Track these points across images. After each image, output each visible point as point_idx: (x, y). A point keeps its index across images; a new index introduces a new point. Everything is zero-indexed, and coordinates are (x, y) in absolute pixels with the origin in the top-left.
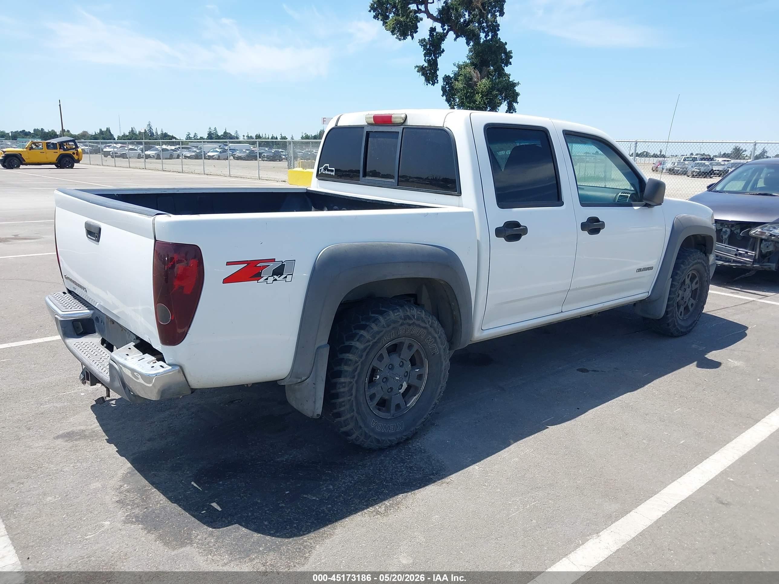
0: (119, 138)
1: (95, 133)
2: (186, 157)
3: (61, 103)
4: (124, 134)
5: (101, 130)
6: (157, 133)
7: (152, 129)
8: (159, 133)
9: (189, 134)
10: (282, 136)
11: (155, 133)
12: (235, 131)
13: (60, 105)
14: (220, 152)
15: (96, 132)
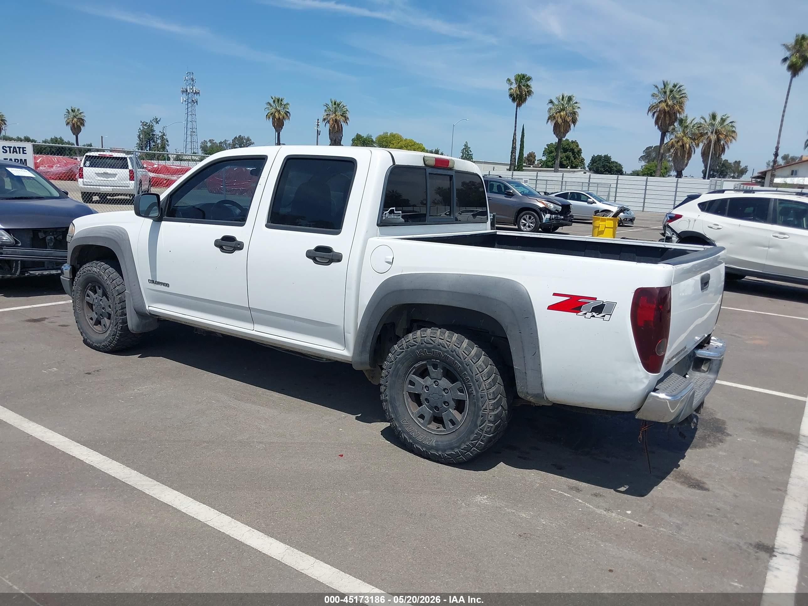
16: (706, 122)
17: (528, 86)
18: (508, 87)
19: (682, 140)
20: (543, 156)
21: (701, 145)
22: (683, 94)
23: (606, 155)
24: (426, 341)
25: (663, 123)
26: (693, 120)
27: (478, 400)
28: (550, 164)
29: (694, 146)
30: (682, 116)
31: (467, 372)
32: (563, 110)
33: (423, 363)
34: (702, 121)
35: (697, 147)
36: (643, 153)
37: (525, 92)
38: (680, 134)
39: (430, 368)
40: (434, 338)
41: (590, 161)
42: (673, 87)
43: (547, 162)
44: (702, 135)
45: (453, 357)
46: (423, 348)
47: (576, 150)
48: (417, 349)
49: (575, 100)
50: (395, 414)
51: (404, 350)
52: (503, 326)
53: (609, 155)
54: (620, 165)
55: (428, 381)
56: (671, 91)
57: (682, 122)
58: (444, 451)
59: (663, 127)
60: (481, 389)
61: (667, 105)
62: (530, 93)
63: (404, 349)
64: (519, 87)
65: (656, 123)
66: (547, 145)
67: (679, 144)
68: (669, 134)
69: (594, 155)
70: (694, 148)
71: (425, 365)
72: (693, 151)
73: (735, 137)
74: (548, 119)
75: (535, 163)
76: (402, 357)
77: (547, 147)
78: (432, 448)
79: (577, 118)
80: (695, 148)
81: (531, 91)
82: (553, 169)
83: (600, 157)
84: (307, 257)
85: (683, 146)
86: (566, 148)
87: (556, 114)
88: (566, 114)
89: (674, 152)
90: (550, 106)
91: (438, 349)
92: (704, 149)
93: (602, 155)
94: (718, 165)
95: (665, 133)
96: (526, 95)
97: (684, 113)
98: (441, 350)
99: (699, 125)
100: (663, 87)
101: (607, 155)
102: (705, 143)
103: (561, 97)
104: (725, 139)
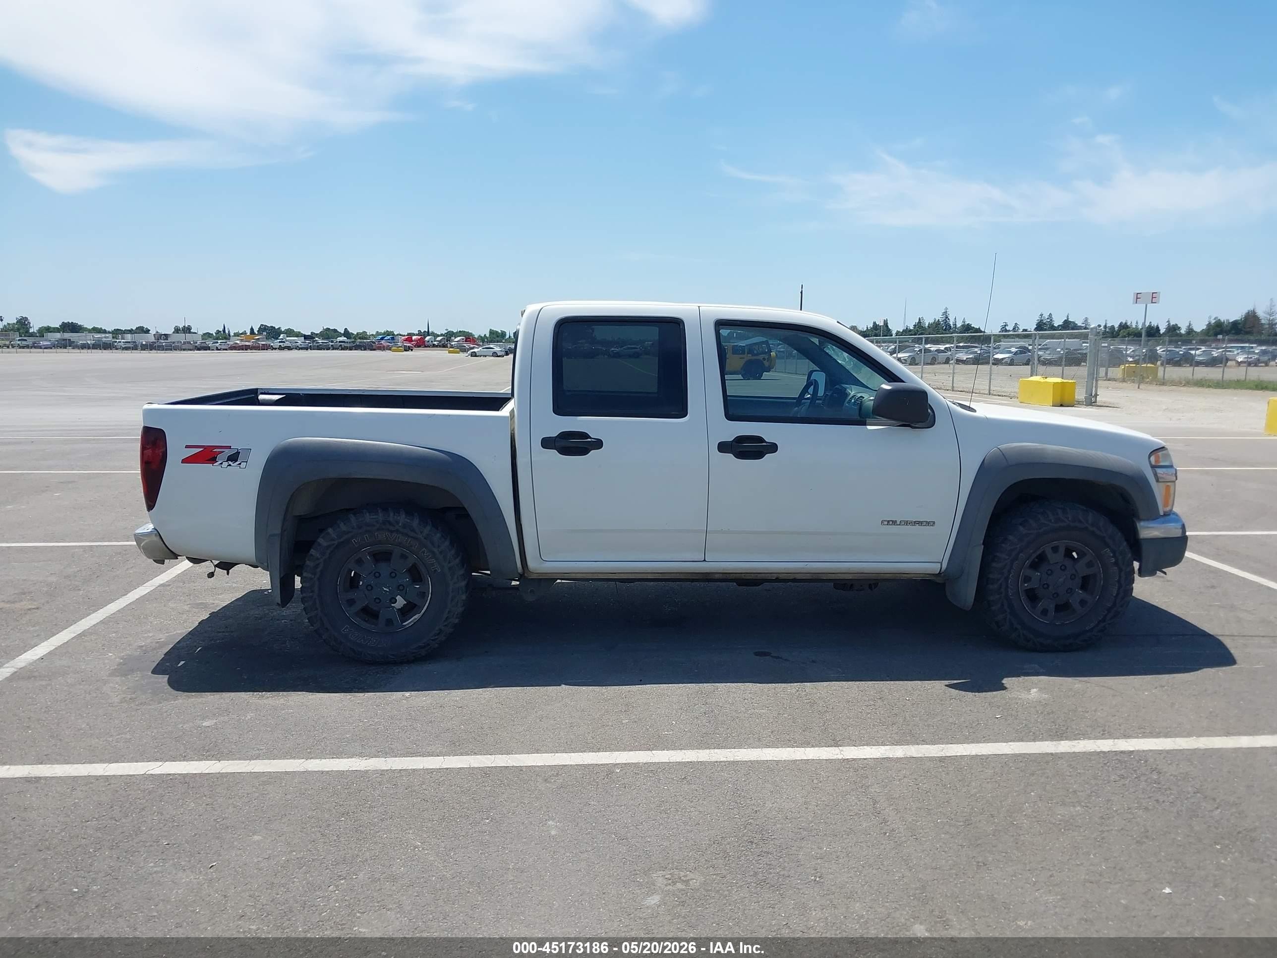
0: (898, 333)
1: (867, 328)
2: (959, 361)
3: (803, 290)
4: (907, 328)
5: (875, 323)
6: (956, 324)
7: (949, 319)
8: (959, 325)
9: (1005, 326)
10: (1169, 324)
11: (952, 326)
12: (1084, 318)
13: (802, 293)
14: (1016, 353)
15: (869, 327)
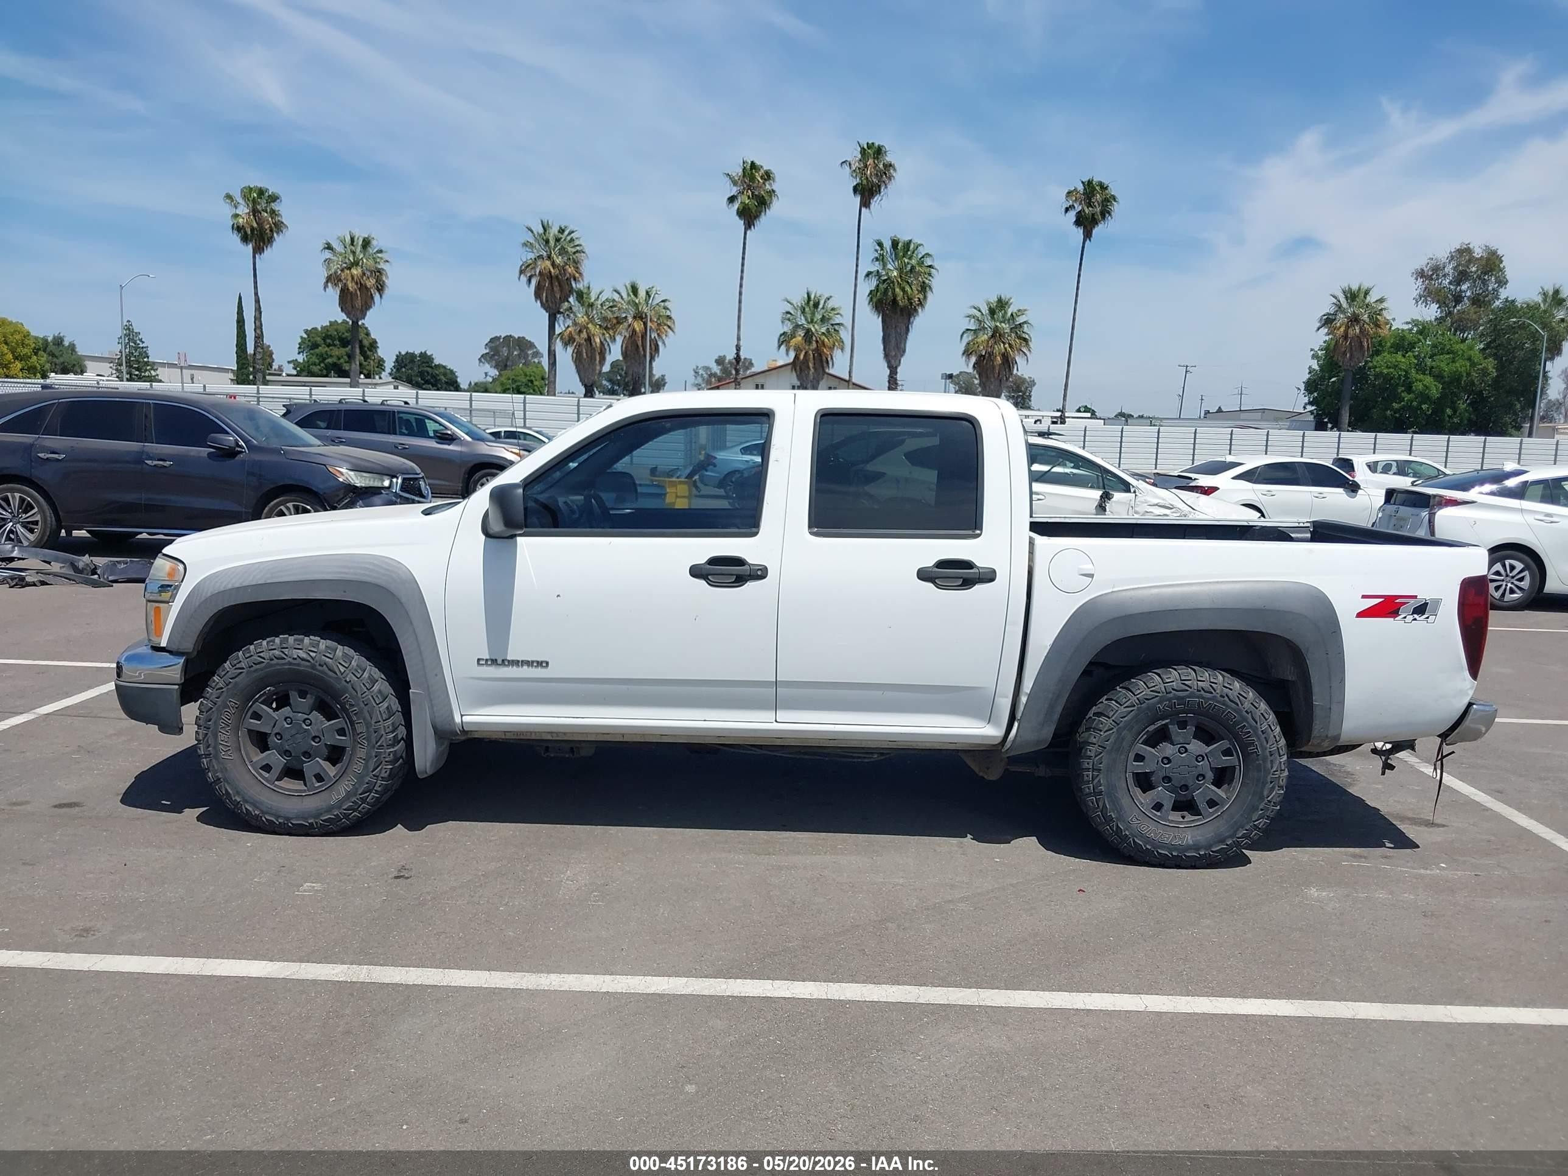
16: (622, 297)
17: (273, 213)
18: (227, 211)
19: (587, 328)
20: (299, 353)
21: (619, 339)
22: (577, 246)
23: (423, 352)
24: (1175, 688)
25: (549, 297)
26: (600, 293)
27: (1265, 760)
28: (315, 369)
29: (608, 340)
30: (580, 286)
31: (1248, 723)
32: (356, 264)
33: (1164, 722)
34: (616, 297)
35: (612, 342)
36: (486, 348)
37: (269, 223)
38: (581, 318)
39: (1174, 729)
40: (1190, 682)
41: (393, 364)
42: (559, 232)
43: (309, 366)
44: (619, 321)
45: (1224, 705)
46: (1170, 700)
47: (366, 343)
48: (1160, 702)
49: (375, 244)
50: (1118, 811)
51: (1135, 708)
52: (1301, 647)
53: (429, 353)
54: (452, 372)
55: (1167, 749)
56: (558, 240)
57: (583, 297)
58: (1208, 847)
59: (551, 305)
60: (1270, 743)
61: (553, 264)
62: (279, 227)
63: (1134, 706)
64: (255, 212)
65: (538, 295)
66: (306, 331)
67: (582, 336)
68: (562, 318)
69: (400, 353)
70: (608, 345)
71: (1166, 725)
72: (608, 350)
73: (672, 326)
74: (327, 282)
75: (274, 367)
76: (1132, 720)
77: (305, 336)
78: (1189, 848)
79: (386, 281)
80: (610, 344)
81: (282, 223)
82: (348, 380)
83: (411, 356)
84: (919, 578)
85: (589, 340)
86: (346, 338)
87: (342, 270)
88: (364, 274)
89: (576, 350)
90: (328, 254)
91: (1198, 697)
92: (626, 348)
93: (416, 353)
94: (618, 372)
95: (555, 315)
96: (271, 231)
97: (583, 280)
98: (1203, 698)
99: (611, 304)
100: (541, 231)
101: (425, 352)
102: (625, 336)
103: (348, 239)
104: (657, 330)
